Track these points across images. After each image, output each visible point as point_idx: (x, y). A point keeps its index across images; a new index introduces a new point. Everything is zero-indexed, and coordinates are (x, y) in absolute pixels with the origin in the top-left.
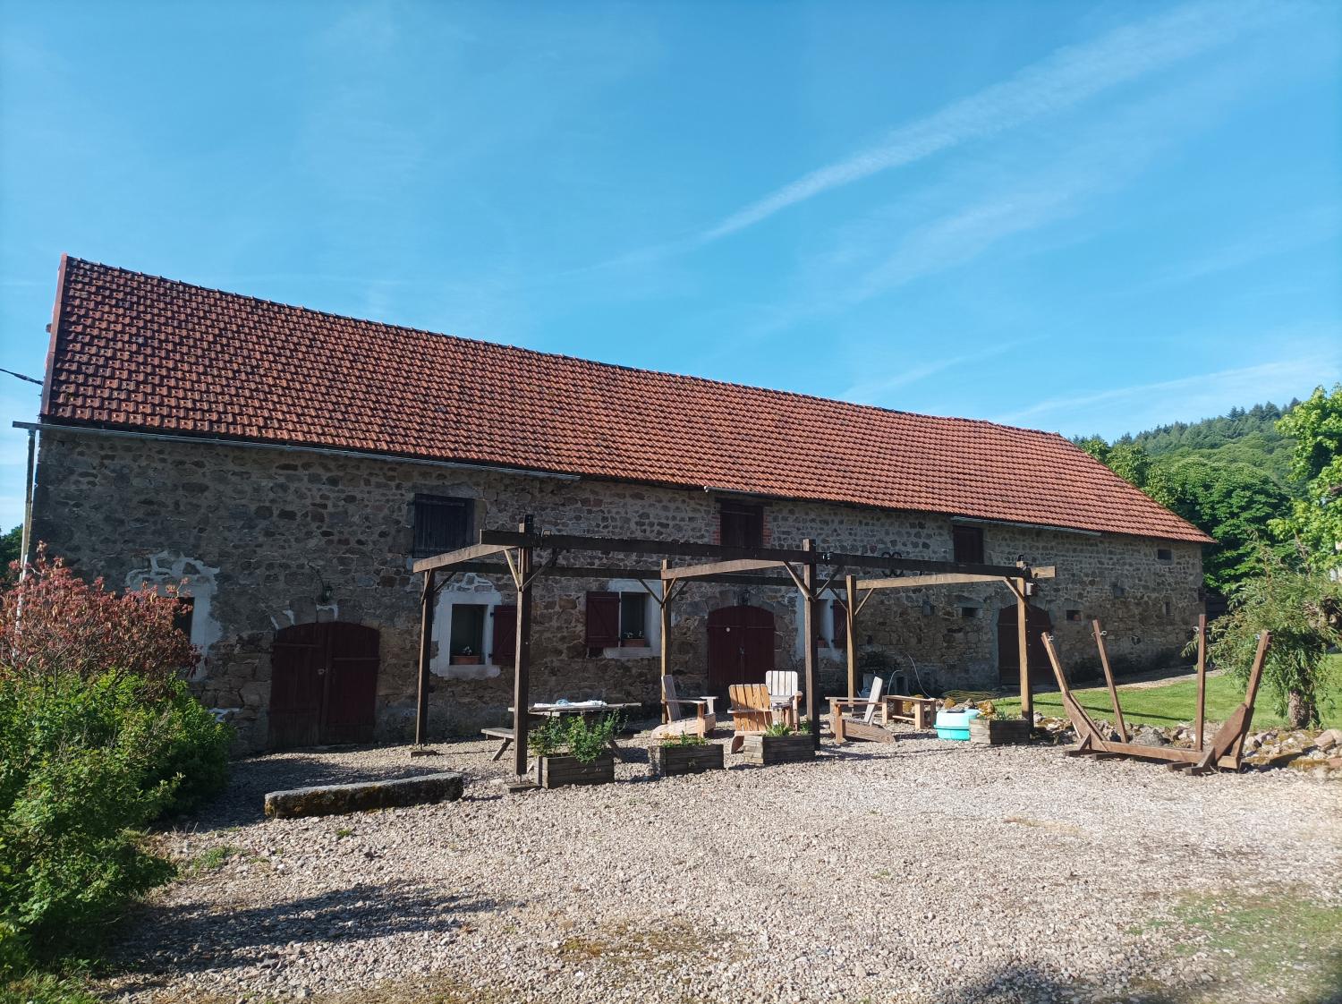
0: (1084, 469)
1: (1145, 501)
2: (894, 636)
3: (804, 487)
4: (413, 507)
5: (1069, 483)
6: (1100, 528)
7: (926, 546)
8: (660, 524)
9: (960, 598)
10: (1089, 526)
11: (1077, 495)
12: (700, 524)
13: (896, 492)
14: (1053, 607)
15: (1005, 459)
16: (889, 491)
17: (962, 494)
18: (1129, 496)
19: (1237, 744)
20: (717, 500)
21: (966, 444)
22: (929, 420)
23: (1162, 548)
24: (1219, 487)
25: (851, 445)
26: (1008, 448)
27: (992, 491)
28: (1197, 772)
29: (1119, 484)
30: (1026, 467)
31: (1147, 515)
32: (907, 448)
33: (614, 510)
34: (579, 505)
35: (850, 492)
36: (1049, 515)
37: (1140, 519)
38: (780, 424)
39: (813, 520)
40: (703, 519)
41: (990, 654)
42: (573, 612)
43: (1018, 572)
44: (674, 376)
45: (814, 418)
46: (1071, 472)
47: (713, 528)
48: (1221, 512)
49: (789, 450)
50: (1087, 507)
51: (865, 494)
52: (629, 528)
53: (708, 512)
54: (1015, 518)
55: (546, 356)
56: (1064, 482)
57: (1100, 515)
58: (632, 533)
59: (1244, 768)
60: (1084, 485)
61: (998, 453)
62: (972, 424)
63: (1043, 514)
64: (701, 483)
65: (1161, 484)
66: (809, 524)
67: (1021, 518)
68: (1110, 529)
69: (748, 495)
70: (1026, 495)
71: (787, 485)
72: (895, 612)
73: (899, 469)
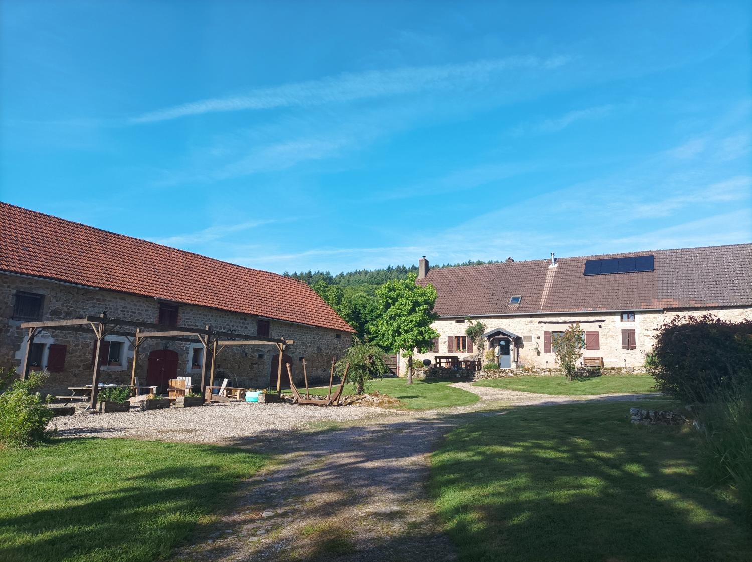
0: (313, 298)
1: (334, 314)
2: (229, 365)
3: (197, 299)
4: (15, 297)
5: (306, 304)
6: (315, 324)
7: (246, 327)
8: (132, 312)
9: (258, 350)
10: (311, 323)
11: (309, 310)
12: (150, 312)
13: (236, 304)
14: (294, 355)
15: (281, 292)
16: (233, 303)
17: (263, 306)
18: (329, 311)
19: (338, 397)
20: (159, 303)
21: (266, 284)
22: (252, 271)
23: (338, 333)
24: (369, 307)
25: (217, 281)
26: (283, 287)
27: (275, 306)
28: (326, 406)
29: (325, 306)
30: (290, 296)
31: (334, 319)
32: (241, 284)
33: (111, 304)
34: (95, 301)
35: (217, 303)
36: (296, 318)
37: (331, 321)
38: (186, 268)
39: (200, 314)
40: (152, 310)
41: (267, 373)
42: (87, 349)
43: (281, 341)
44: (136, 239)
45: (201, 266)
46: (308, 300)
47: (156, 315)
48: (369, 317)
49: (190, 281)
50: (311, 315)
51: (223, 304)
52: (117, 313)
53: (154, 308)
54: (283, 318)
55: (71, 223)
56: (304, 304)
57: (316, 319)
58: (119, 314)
59: (339, 405)
60: (312, 305)
61: (279, 289)
62: (269, 274)
63: (294, 317)
64: (153, 295)
65: (346, 304)
66: (198, 316)
67: (285, 318)
68: (319, 325)
69: (174, 301)
70: (289, 308)
71: (190, 298)
72: (231, 355)
73: (237, 293)
